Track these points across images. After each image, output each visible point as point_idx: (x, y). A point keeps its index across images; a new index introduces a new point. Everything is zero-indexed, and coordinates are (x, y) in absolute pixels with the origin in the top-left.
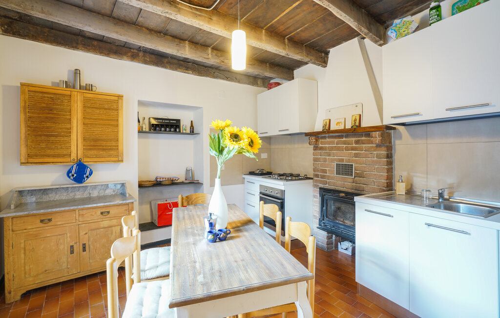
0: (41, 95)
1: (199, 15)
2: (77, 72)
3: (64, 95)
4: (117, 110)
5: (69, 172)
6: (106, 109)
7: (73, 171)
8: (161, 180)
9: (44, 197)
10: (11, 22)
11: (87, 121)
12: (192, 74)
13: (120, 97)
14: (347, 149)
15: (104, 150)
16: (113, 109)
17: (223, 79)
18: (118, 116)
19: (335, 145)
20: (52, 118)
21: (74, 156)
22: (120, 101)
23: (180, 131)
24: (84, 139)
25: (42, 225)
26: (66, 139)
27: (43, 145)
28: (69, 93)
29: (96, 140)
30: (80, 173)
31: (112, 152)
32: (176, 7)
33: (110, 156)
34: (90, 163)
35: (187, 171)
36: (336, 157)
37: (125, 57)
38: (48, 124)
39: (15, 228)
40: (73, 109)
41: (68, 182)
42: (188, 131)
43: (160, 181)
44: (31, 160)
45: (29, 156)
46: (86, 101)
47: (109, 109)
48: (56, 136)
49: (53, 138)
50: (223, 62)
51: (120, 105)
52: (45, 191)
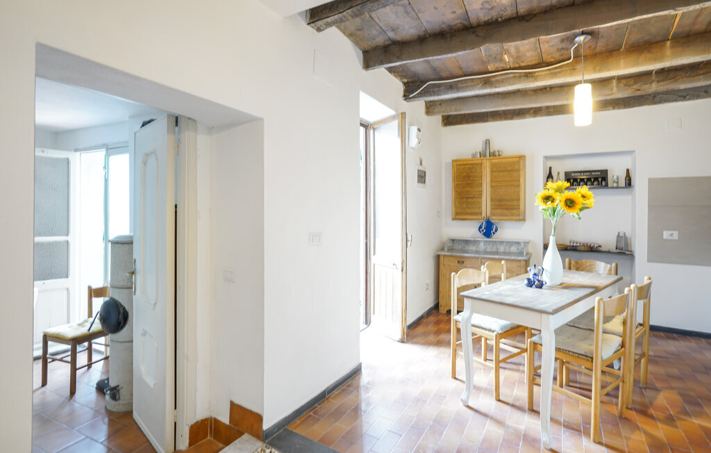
0: (463, 167)
2: (487, 142)
3: (477, 164)
4: (518, 170)
5: (480, 227)
6: (508, 171)
7: (483, 227)
9: (466, 246)
10: (448, 117)
11: (494, 184)
13: (522, 157)
15: (507, 209)
16: (515, 171)
17: (676, 100)
18: (519, 176)
20: (470, 184)
21: (484, 214)
22: (521, 161)
23: (607, 185)
24: (492, 200)
25: (458, 265)
26: (478, 200)
27: (464, 205)
28: (480, 162)
29: (501, 200)
30: (488, 229)
31: (514, 211)
32: (532, 77)
33: (512, 215)
34: (496, 221)
37: (527, 115)
38: (468, 189)
39: (445, 263)
40: (483, 174)
41: (480, 236)
42: (622, 183)
44: (457, 217)
45: (457, 214)
46: (493, 166)
47: (511, 171)
48: (472, 198)
49: (470, 200)
51: (521, 164)
52: (467, 242)
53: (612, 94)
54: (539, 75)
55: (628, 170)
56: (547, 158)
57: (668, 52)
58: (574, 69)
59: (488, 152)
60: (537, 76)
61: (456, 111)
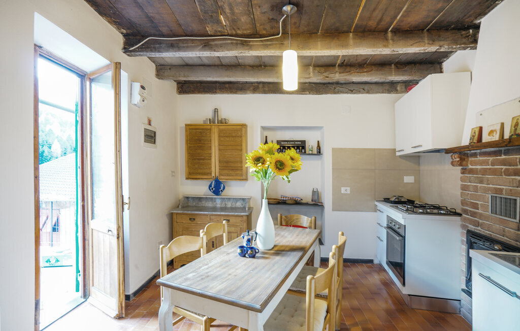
0: (195, 131)
1: (270, 45)
2: (216, 111)
3: (207, 129)
4: (241, 137)
5: (210, 186)
6: (233, 137)
7: (213, 186)
8: (285, 199)
9: (200, 203)
10: (182, 86)
11: (222, 148)
12: (310, 93)
13: (244, 126)
14: (507, 173)
15: (233, 170)
16: (238, 137)
17: (347, 93)
18: (241, 142)
19: (490, 167)
20: (201, 146)
21: (213, 175)
22: (243, 129)
23: (305, 152)
24: (220, 162)
25: (190, 222)
26: (206, 161)
27: (197, 166)
28: (209, 127)
29: (227, 162)
30: (217, 188)
31: (238, 172)
32: (248, 45)
33: (237, 175)
34: (223, 180)
35: (313, 192)
36: (491, 186)
37: (248, 92)
38: (199, 151)
39: (178, 221)
40: (212, 139)
41: (210, 194)
42: (315, 152)
43: (283, 200)
44: (191, 177)
45: (190, 174)
46: (220, 131)
47: (236, 137)
48: (203, 159)
49: (201, 161)
50: (328, 77)
51: (243, 132)
52: (200, 199)
53: (309, 78)
54: (254, 45)
55: (318, 141)
56: (264, 128)
57: (351, 42)
58: (282, 44)
59: (217, 120)
60: (251, 45)
61: (184, 77)
